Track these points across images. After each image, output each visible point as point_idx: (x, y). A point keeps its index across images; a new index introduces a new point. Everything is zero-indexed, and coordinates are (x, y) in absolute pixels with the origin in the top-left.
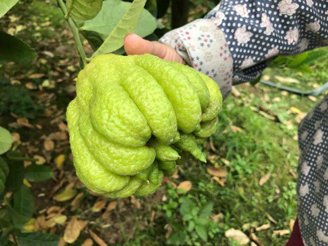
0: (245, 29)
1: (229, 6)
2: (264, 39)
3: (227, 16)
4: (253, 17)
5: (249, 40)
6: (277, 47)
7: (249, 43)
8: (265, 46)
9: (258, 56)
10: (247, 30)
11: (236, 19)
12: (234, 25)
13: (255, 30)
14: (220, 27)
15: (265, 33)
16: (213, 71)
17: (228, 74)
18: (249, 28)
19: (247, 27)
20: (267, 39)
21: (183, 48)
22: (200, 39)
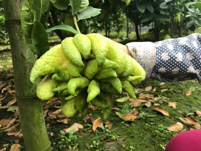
0: (168, 54)
1: (166, 43)
2: (174, 62)
3: (163, 46)
4: (174, 51)
5: (167, 60)
6: (179, 69)
7: (167, 61)
8: (173, 66)
9: (169, 69)
10: (168, 55)
11: (165, 48)
12: (164, 50)
13: (172, 56)
14: (157, 48)
15: (176, 59)
16: (144, 64)
17: (150, 69)
18: (170, 54)
19: (169, 54)
20: (176, 63)
21: (135, 50)
22: (144, 49)
